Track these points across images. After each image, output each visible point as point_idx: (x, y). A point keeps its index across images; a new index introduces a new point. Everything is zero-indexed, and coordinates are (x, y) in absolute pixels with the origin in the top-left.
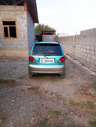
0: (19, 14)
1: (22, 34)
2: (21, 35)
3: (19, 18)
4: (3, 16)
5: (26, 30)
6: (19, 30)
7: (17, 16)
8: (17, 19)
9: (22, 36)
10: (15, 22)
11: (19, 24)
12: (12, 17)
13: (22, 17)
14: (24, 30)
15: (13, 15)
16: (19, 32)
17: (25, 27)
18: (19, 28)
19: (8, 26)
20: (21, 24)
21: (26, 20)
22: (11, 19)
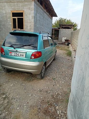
0: (27, 5)
1: (29, 26)
2: (27, 27)
3: (26, 9)
4: (13, 8)
5: (32, 22)
6: (26, 22)
7: (25, 7)
8: (25, 10)
9: (29, 28)
10: (22, 13)
11: (27, 15)
12: (21, 9)
13: (30, 8)
14: (30, 22)
15: (21, 6)
16: (26, 24)
17: (32, 19)
18: (26, 20)
19: (16, 18)
20: (28, 15)
21: (33, 11)
22: (19, 10)
